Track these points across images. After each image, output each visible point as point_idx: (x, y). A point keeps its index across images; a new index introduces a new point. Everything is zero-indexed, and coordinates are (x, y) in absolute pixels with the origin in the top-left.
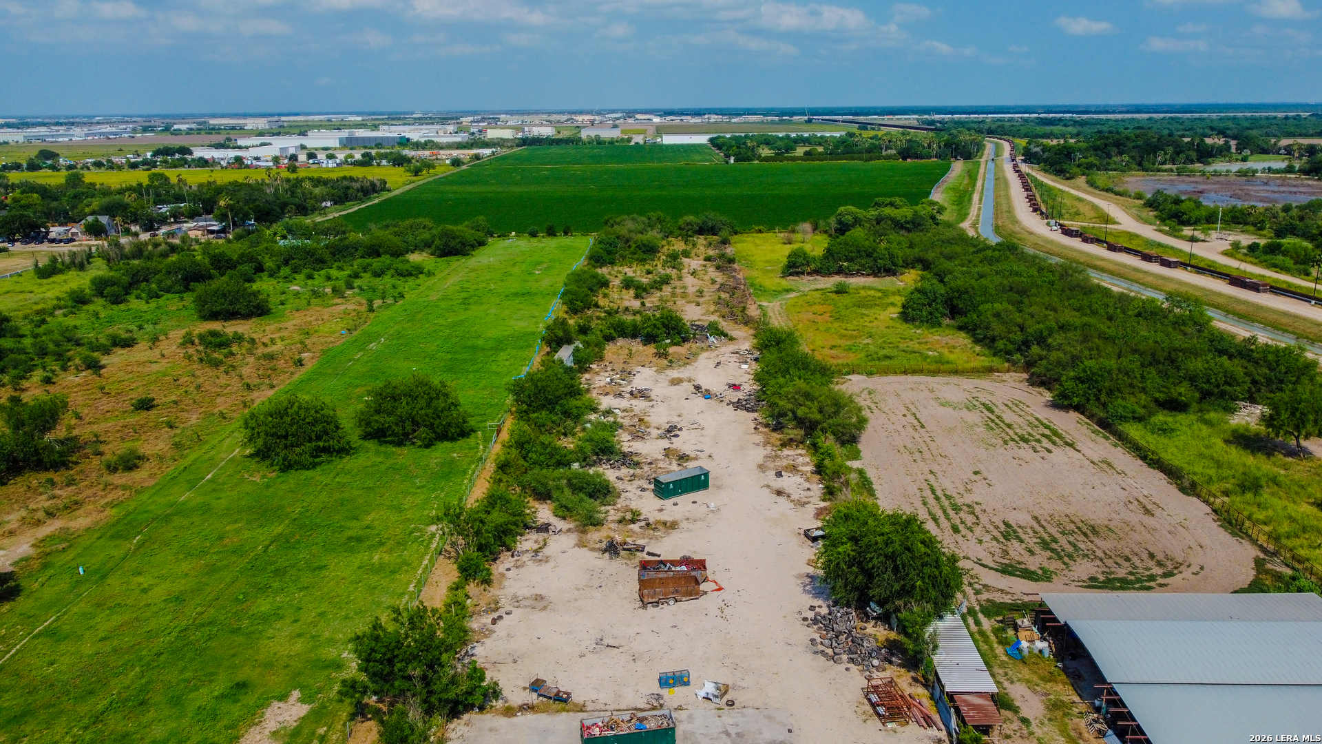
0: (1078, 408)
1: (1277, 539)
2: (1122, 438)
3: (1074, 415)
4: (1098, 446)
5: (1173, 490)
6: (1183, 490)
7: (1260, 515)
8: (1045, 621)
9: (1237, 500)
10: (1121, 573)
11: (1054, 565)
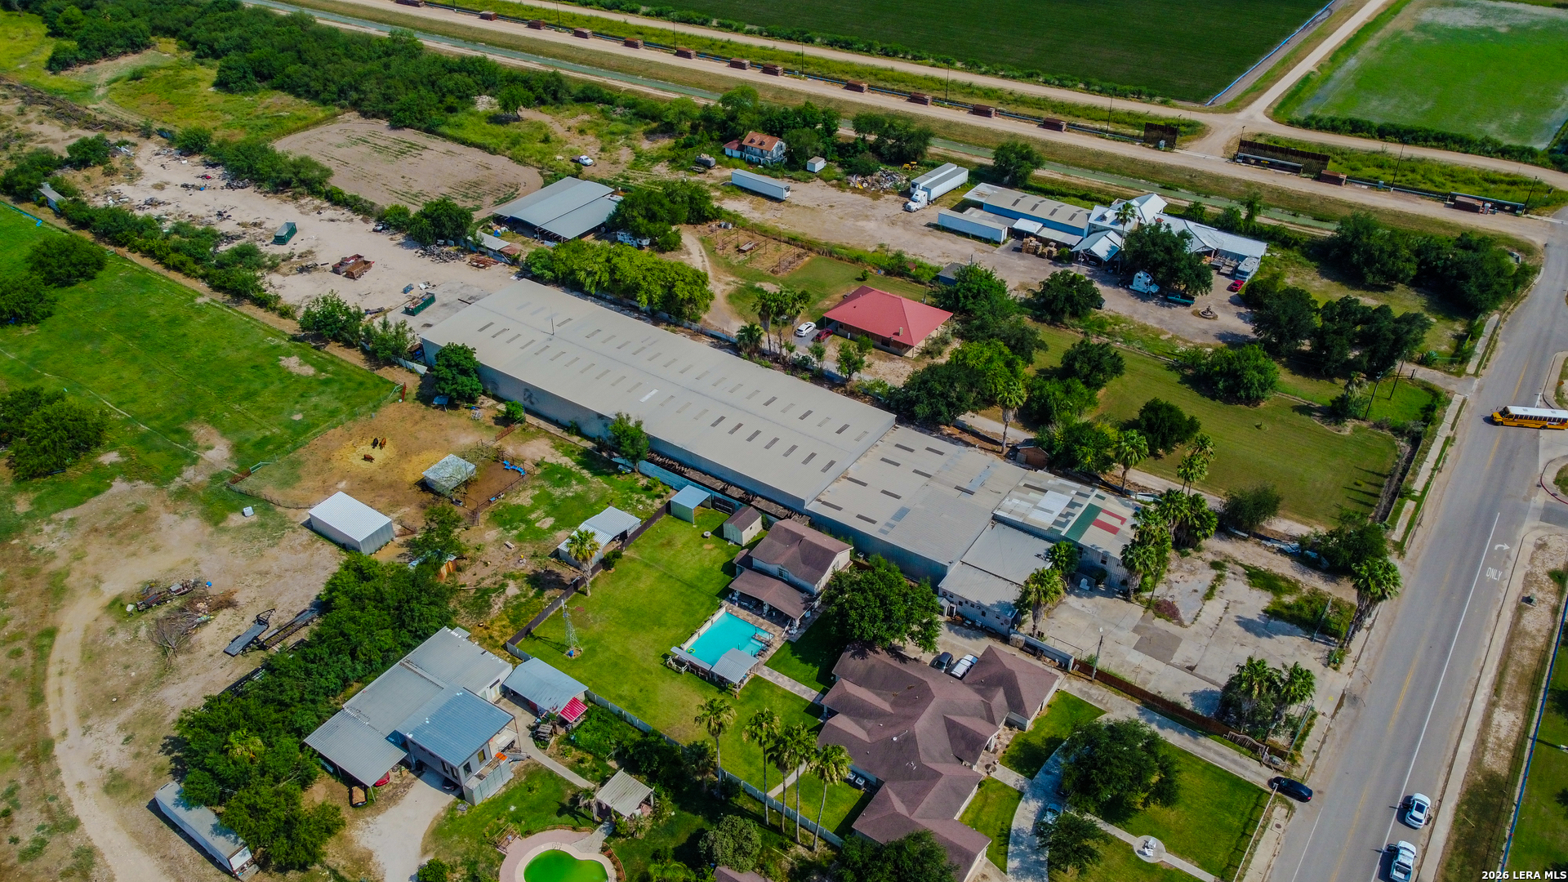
0: (410, 126)
1: (539, 162)
2: (444, 136)
3: (408, 130)
4: (438, 145)
5: (487, 155)
6: (491, 153)
7: (527, 154)
8: (499, 220)
9: (515, 150)
10: (502, 196)
11: (477, 203)
